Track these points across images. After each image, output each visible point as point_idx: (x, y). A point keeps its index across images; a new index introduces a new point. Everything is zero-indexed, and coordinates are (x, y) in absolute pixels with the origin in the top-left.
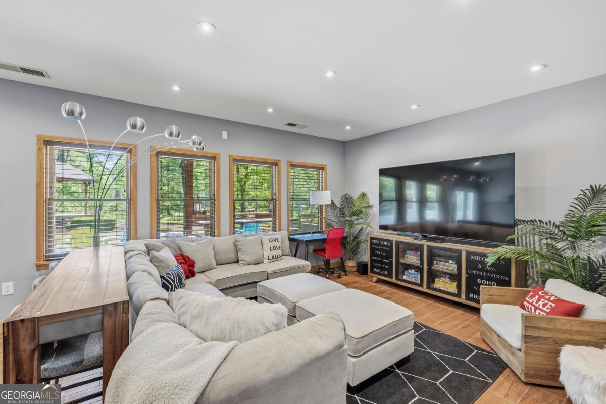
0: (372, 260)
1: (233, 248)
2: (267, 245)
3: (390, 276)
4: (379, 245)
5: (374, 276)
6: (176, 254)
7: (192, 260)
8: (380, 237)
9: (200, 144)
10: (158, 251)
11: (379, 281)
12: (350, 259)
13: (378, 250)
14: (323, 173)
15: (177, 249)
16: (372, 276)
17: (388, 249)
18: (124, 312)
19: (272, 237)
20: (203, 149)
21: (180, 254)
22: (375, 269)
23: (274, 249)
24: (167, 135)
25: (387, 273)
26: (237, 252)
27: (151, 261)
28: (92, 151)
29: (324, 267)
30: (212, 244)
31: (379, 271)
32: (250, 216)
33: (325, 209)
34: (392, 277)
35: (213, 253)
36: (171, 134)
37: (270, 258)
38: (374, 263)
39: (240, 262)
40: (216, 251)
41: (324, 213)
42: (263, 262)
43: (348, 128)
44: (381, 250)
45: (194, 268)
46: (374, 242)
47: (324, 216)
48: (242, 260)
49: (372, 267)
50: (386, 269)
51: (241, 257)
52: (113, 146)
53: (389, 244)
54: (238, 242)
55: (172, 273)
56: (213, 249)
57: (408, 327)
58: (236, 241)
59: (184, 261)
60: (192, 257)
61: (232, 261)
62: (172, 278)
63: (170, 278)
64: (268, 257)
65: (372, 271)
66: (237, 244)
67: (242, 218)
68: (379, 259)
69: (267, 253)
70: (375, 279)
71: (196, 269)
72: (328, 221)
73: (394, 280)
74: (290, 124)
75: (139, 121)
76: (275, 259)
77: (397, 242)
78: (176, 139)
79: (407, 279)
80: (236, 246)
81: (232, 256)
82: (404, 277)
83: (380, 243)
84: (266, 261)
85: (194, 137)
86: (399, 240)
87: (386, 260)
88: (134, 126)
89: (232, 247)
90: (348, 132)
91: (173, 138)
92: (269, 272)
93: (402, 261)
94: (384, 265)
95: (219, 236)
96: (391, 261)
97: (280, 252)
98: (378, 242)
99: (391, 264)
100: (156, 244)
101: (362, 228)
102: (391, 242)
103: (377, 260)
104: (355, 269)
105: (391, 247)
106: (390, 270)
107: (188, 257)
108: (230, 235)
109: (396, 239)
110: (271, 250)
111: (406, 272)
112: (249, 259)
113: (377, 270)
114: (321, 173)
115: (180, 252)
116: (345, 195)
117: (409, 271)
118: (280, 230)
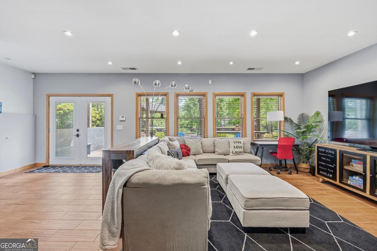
0: (319, 165)
1: (213, 145)
2: (232, 145)
3: (335, 179)
4: (325, 152)
5: (320, 177)
6: (181, 144)
7: (189, 148)
8: (326, 147)
9: (189, 89)
10: (173, 142)
11: (324, 182)
12: (304, 162)
13: (324, 156)
14: (282, 99)
15: (183, 142)
16: (318, 177)
17: (333, 157)
18: (132, 154)
19: (236, 140)
20: (192, 91)
21: (184, 144)
22: (321, 172)
23: (237, 147)
24: (170, 86)
25: (331, 176)
26: (214, 147)
27: (168, 145)
28: (148, 97)
29: (279, 165)
30: (201, 141)
31: (325, 173)
32: (237, 129)
33: (283, 124)
34: (335, 180)
35: (201, 146)
36: (172, 86)
37: (234, 152)
38: (320, 167)
39: (216, 153)
40: (203, 145)
41: (282, 127)
42: (229, 155)
43: (297, 63)
44: (326, 157)
45: (189, 152)
46: (320, 150)
47: (282, 129)
48: (217, 152)
49: (319, 170)
50: (331, 173)
51: (216, 150)
52: (154, 94)
53: (333, 152)
54: (215, 141)
55: (174, 151)
56: (201, 143)
57: (302, 207)
58: (214, 141)
59: (185, 148)
60: (189, 146)
61: (211, 152)
62: (173, 153)
63: (172, 153)
64: (233, 152)
65: (319, 173)
66: (215, 142)
67: (232, 130)
68: (325, 164)
69: (232, 149)
70: (321, 180)
71: (191, 153)
72: (286, 133)
73: (337, 183)
74: (249, 69)
75: (157, 82)
76: (237, 154)
77: (340, 151)
78: (174, 87)
79: (352, 184)
80: (214, 144)
81: (212, 149)
82: (349, 182)
83: (325, 151)
84: (231, 154)
85: (186, 85)
86: (342, 149)
87: (331, 166)
88: (156, 84)
89: (212, 143)
90: (298, 66)
91: (173, 87)
92: (230, 160)
93: (346, 167)
94: (329, 170)
95: (207, 137)
96: (336, 167)
97: (241, 150)
98: (323, 150)
99: (335, 169)
100: (173, 138)
101: (317, 140)
102: (335, 151)
103: (322, 164)
104: (309, 170)
105: (335, 155)
106: (334, 174)
107: (187, 146)
108: (213, 137)
109: (340, 149)
110: (235, 148)
111: (350, 177)
112: (220, 152)
113: (323, 173)
114: (280, 99)
115: (184, 143)
116: (302, 114)
117: (354, 177)
118: (246, 137)
